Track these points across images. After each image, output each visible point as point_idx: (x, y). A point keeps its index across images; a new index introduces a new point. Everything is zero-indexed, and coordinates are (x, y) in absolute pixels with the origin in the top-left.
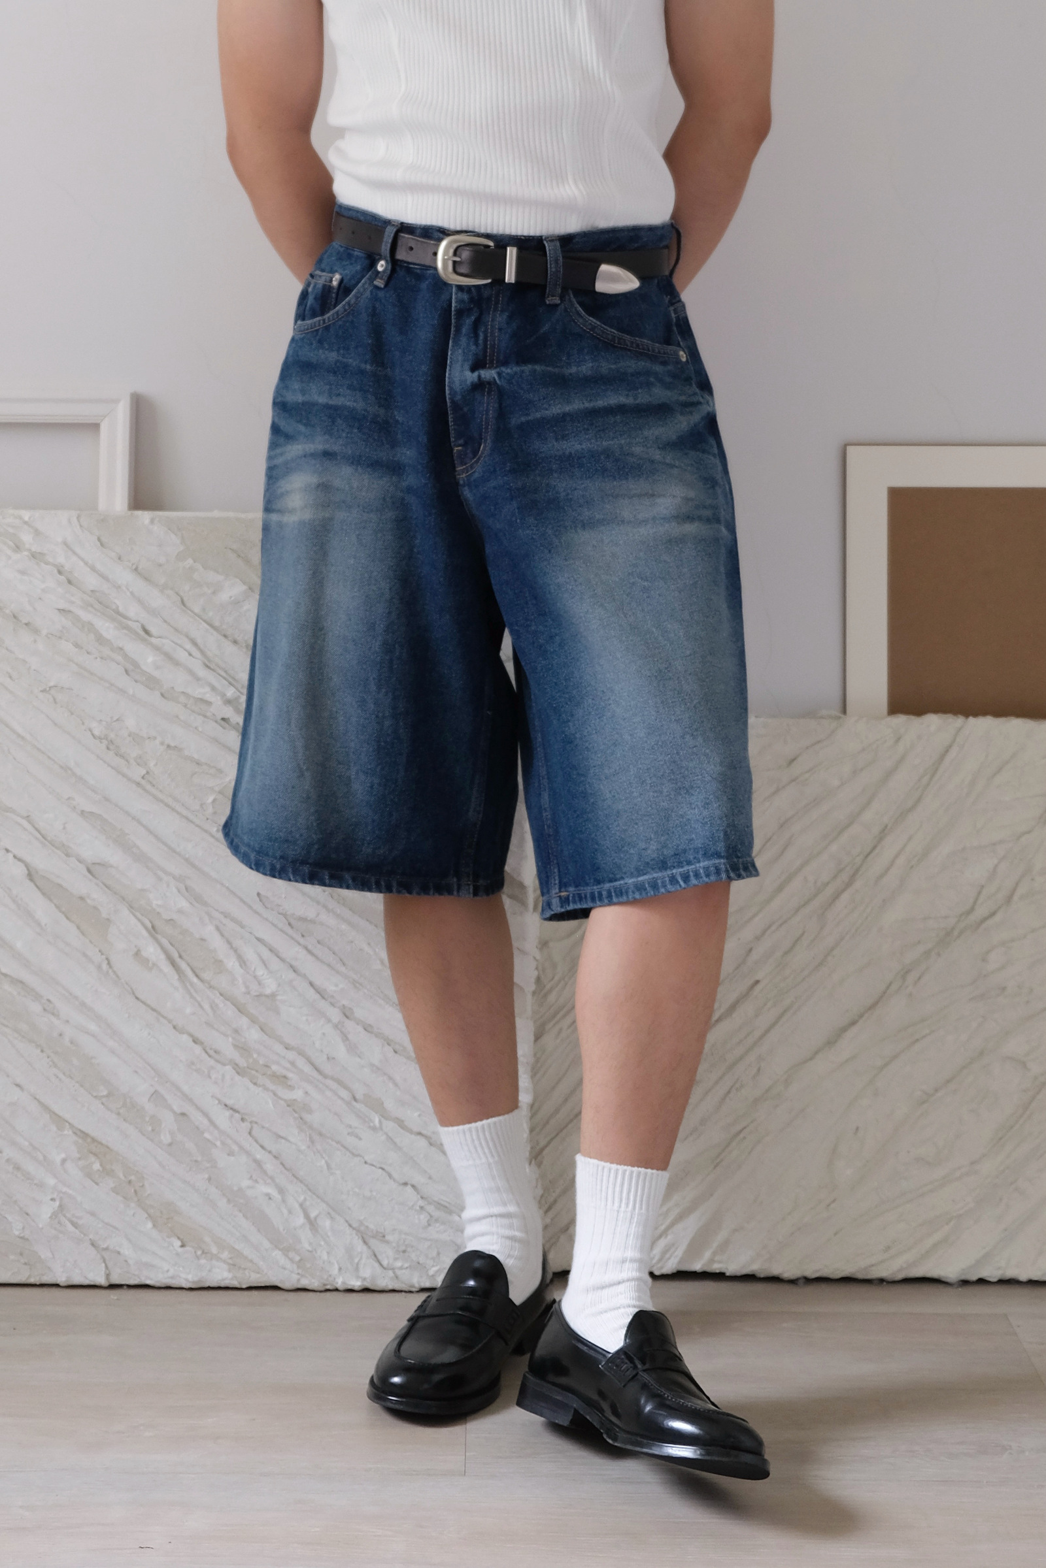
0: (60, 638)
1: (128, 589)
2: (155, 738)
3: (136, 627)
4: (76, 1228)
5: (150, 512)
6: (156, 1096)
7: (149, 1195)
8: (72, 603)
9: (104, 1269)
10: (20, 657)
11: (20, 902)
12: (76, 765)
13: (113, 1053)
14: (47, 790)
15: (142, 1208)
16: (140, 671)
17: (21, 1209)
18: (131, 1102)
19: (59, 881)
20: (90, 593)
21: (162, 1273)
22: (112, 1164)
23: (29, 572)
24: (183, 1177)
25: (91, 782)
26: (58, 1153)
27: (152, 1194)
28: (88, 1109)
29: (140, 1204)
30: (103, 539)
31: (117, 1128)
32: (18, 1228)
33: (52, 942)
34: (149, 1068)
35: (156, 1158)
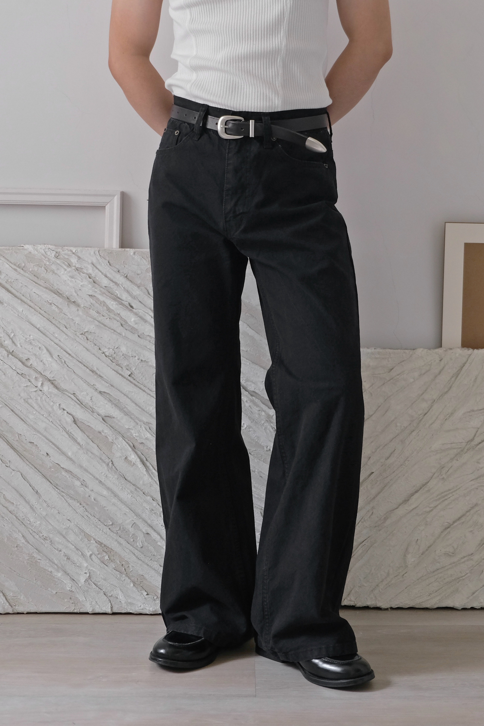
0: (90, 309)
1: (122, 286)
2: (136, 356)
3: (126, 304)
4: (97, 586)
5: (133, 249)
6: (134, 525)
7: (131, 571)
8: (96, 292)
9: (110, 606)
10: (71, 317)
11: (70, 434)
12: (97, 369)
13: (115, 505)
14: (83, 381)
15: (128, 577)
16: (128, 325)
17: (71, 578)
18: (123, 528)
19: (89, 424)
20: (104, 288)
21: (138, 607)
22: (114, 556)
23: (75, 277)
24: (147, 563)
25: (105, 378)
26: (88, 552)
27: (132, 571)
28: (102, 531)
29: (127, 575)
30: (110, 262)
31: (116, 540)
32: (69, 586)
33: (86, 452)
34: (132, 512)
35: (134, 554)
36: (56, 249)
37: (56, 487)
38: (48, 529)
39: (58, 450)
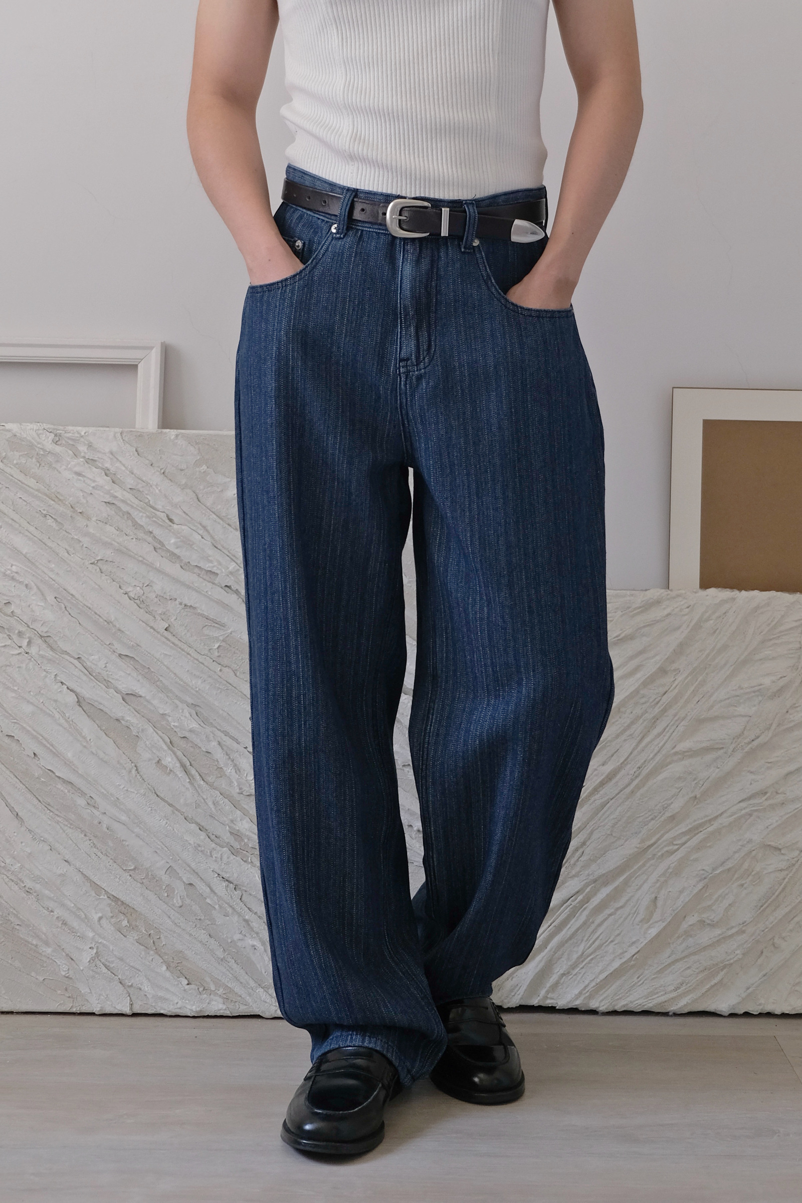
0: (106, 523)
1: (158, 488)
2: (176, 599)
3: (163, 516)
4: (109, 970)
5: (175, 430)
6: (170, 870)
7: (164, 945)
8: (115, 497)
9: (129, 1001)
10: (75, 537)
11: (71, 723)
12: (116, 619)
13: (139, 837)
14: (93, 638)
15: (159, 955)
16: (165, 548)
17: (67, 955)
18: (152, 875)
19: (101, 707)
20: (130, 491)
21: (173, 1005)
22: (136, 921)
23: (83, 474)
24: (190, 932)
25: (127, 632)
26: (96, 913)
27: (166, 944)
28: (120, 879)
29: (157, 952)
30: (139, 449)
31: (141, 895)
32: (65, 969)
33: (95, 752)
34: (165, 848)
35: (169, 917)
36: (55, 431)
37: (48, 806)
38: (33, 876)
39: (51, 748)
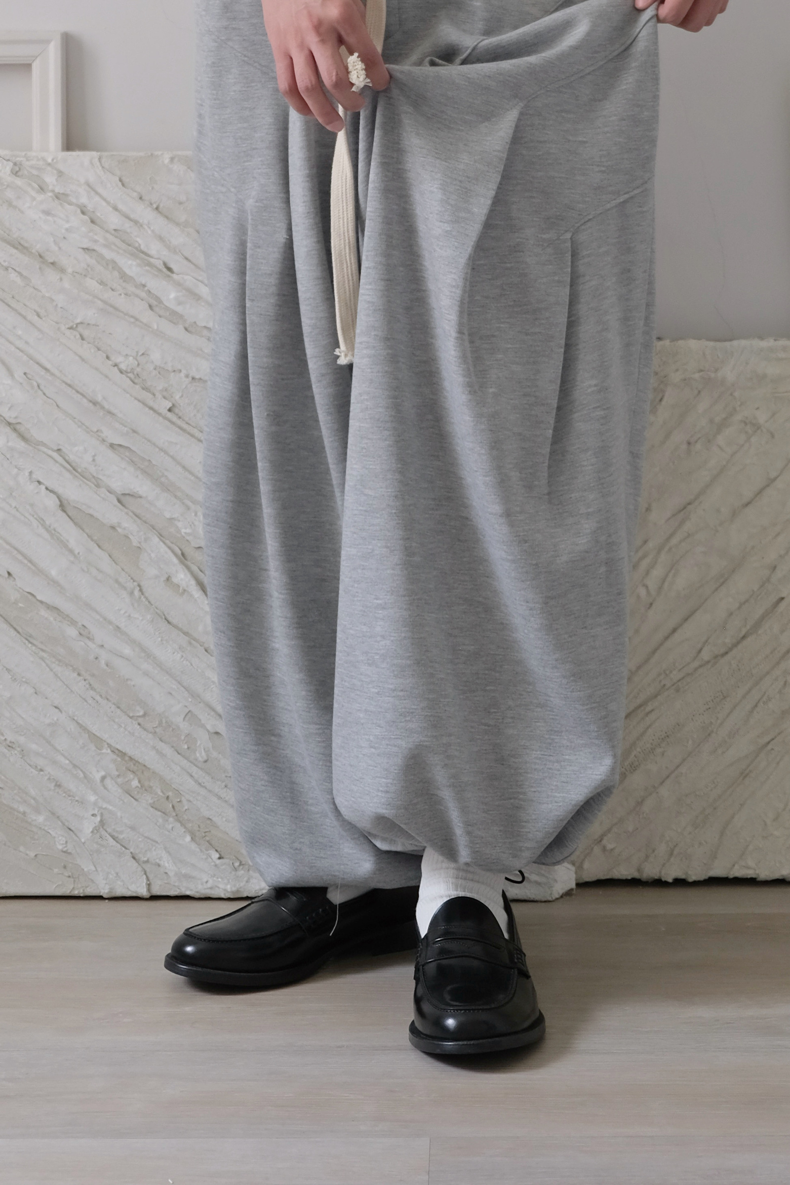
0: (85, 276)
1: (150, 228)
2: (180, 371)
3: (158, 263)
4: (117, 842)
6: (189, 715)
7: (186, 810)
8: (96, 241)
9: (145, 881)
10: (47, 295)
11: (53, 532)
12: (104, 398)
13: (147, 675)
14: (76, 423)
15: (180, 822)
16: (163, 306)
17: (64, 825)
18: (166, 722)
19: (91, 512)
20: (113, 232)
21: (202, 884)
22: (150, 781)
23: (53, 213)
24: (219, 794)
25: (121, 415)
26: (98, 771)
27: (189, 809)
28: (126, 729)
29: (178, 818)
30: (124, 179)
31: (154, 748)
32: (61, 842)
33: (86, 569)
34: (182, 688)
35: (191, 776)
36: (14, 158)
37: (29, 638)
38: (14, 726)
39: (29, 564)
